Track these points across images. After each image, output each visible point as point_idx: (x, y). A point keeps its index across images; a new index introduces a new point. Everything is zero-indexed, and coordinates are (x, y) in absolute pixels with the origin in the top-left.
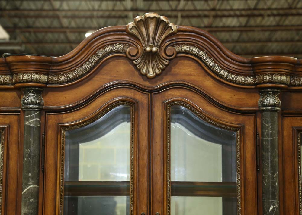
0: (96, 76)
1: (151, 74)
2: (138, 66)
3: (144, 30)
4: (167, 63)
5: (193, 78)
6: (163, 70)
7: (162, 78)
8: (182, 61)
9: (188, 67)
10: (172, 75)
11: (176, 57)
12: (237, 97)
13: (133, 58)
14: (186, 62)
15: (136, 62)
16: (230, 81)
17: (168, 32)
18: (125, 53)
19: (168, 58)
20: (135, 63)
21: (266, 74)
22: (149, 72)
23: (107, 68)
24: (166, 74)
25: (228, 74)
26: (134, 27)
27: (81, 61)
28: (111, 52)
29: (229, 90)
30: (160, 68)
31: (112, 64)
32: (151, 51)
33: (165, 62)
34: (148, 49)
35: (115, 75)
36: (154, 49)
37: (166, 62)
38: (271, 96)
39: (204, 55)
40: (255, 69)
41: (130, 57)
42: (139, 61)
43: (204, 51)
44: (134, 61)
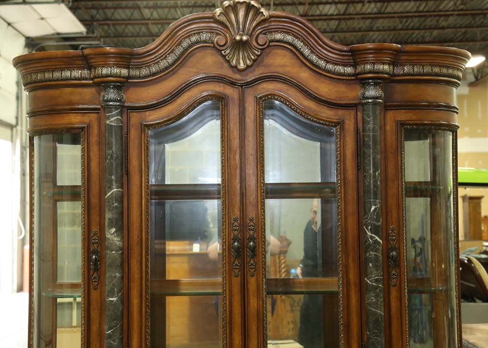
0: (182, 69)
1: (242, 66)
2: (227, 57)
3: (233, 17)
4: (259, 53)
5: (288, 69)
6: (254, 61)
7: (254, 70)
8: (275, 51)
9: (282, 58)
10: (265, 66)
11: (269, 46)
12: (335, 89)
13: (221, 48)
14: (280, 52)
15: (225, 52)
16: (329, 71)
17: (259, 19)
18: (213, 43)
19: (260, 47)
20: (224, 54)
21: (367, 63)
22: (239, 63)
23: (193, 60)
24: (258, 65)
25: (326, 64)
26: (222, 14)
27: (164, 53)
28: (197, 42)
29: (327, 81)
30: (252, 58)
31: (199, 55)
32: (241, 40)
33: (257, 52)
34: (238, 38)
35: (202, 68)
36: (245, 38)
37: (258, 51)
38: (372, 87)
39: (299, 44)
40: (356, 57)
41: (218, 47)
42: (228, 51)
43: (299, 39)
44: (223, 52)
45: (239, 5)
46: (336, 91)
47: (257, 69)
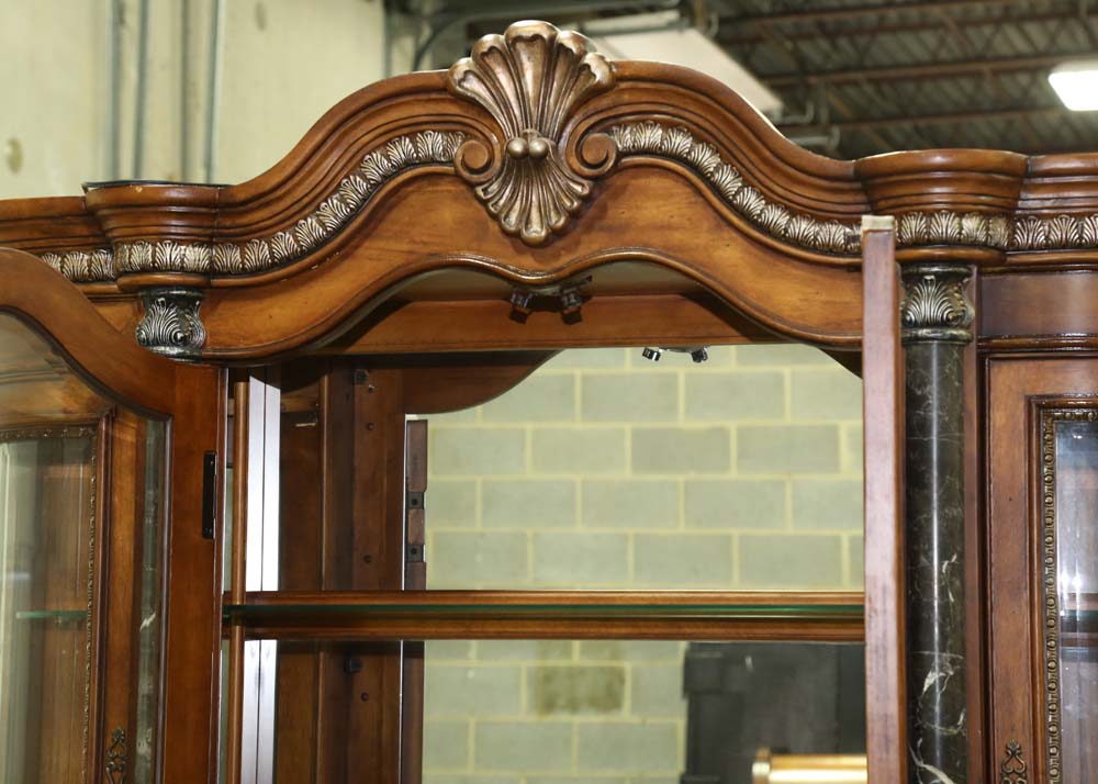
0: (367, 244)
1: (536, 231)
2: (490, 204)
4: (586, 192)
5: (677, 237)
6: (574, 216)
7: (578, 243)
8: (642, 181)
9: (661, 203)
10: (610, 229)
11: (617, 169)
12: (824, 297)
13: (475, 178)
14: (655, 183)
15: (485, 190)
16: (798, 242)
17: (583, 85)
18: (451, 162)
19: (587, 171)
20: (481, 194)
21: (907, 214)
22: (528, 222)
23: (400, 215)
24: (589, 229)
25: (790, 220)
27: (311, 196)
28: (409, 164)
29: (799, 272)
30: (563, 205)
31: (415, 200)
32: (526, 153)
33: (579, 189)
34: (517, 147)
35: (425, 239)
36: (537, 146)
37: (583, 185)
38: (932, 289)
39: (707, 158)
40: (877, 195)
41: (466, 174)
42: (495, 187)
43: (708, 144)
44: (479, 191)
45: (520, 46)
46: (827, 303)
47: (585, 238)
